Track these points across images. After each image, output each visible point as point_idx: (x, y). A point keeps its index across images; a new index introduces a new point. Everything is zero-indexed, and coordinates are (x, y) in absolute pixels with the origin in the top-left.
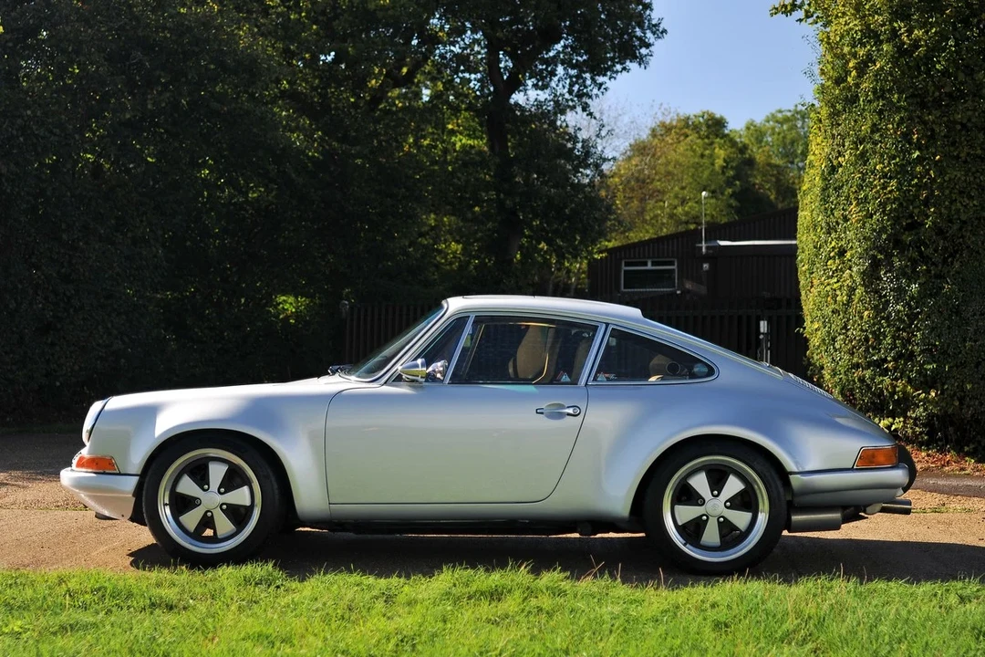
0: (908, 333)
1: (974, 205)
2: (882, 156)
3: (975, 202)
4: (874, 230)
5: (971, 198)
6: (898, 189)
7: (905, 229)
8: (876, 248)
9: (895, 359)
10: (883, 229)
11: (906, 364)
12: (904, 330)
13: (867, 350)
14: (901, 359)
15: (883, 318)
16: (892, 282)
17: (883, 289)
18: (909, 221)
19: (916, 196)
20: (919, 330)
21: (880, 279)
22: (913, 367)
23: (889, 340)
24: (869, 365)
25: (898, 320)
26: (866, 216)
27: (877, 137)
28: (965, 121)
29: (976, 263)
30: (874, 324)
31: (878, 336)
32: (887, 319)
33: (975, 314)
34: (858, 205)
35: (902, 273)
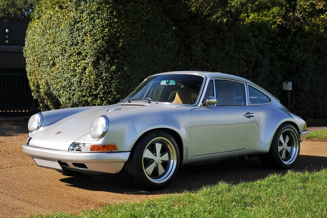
0: (110, 84)
1: (134, 40)
2: (102, 19)
3: (134, 38)
4: (99, 46)
5: (133, 37)
6: (108, 32)
7: (111, 47)
8: (99, 53)
9: (103, 93)
10: (103, 46)
11: (108, 95)
12: (108, 83)
13: (91, 90)
14: (106, 93)
15: (100, 78)
16: (105, 65)
17: (101, 68)
18: (112, 44)
19: (115, 35)
20: (114, 83)
21: (100, 64)
22: (111, 96)
23: (102, 86)
24: (90, 96)
25: (106, 79)
26: (94, 41)
27: (100, 12)
28: (130, 10)
29: (135, 60)
30: (96, 81)
31: (97, 86)
32: (102, 79)
33: (134, 78)
34: (91, 36)
35: (109, 62)
